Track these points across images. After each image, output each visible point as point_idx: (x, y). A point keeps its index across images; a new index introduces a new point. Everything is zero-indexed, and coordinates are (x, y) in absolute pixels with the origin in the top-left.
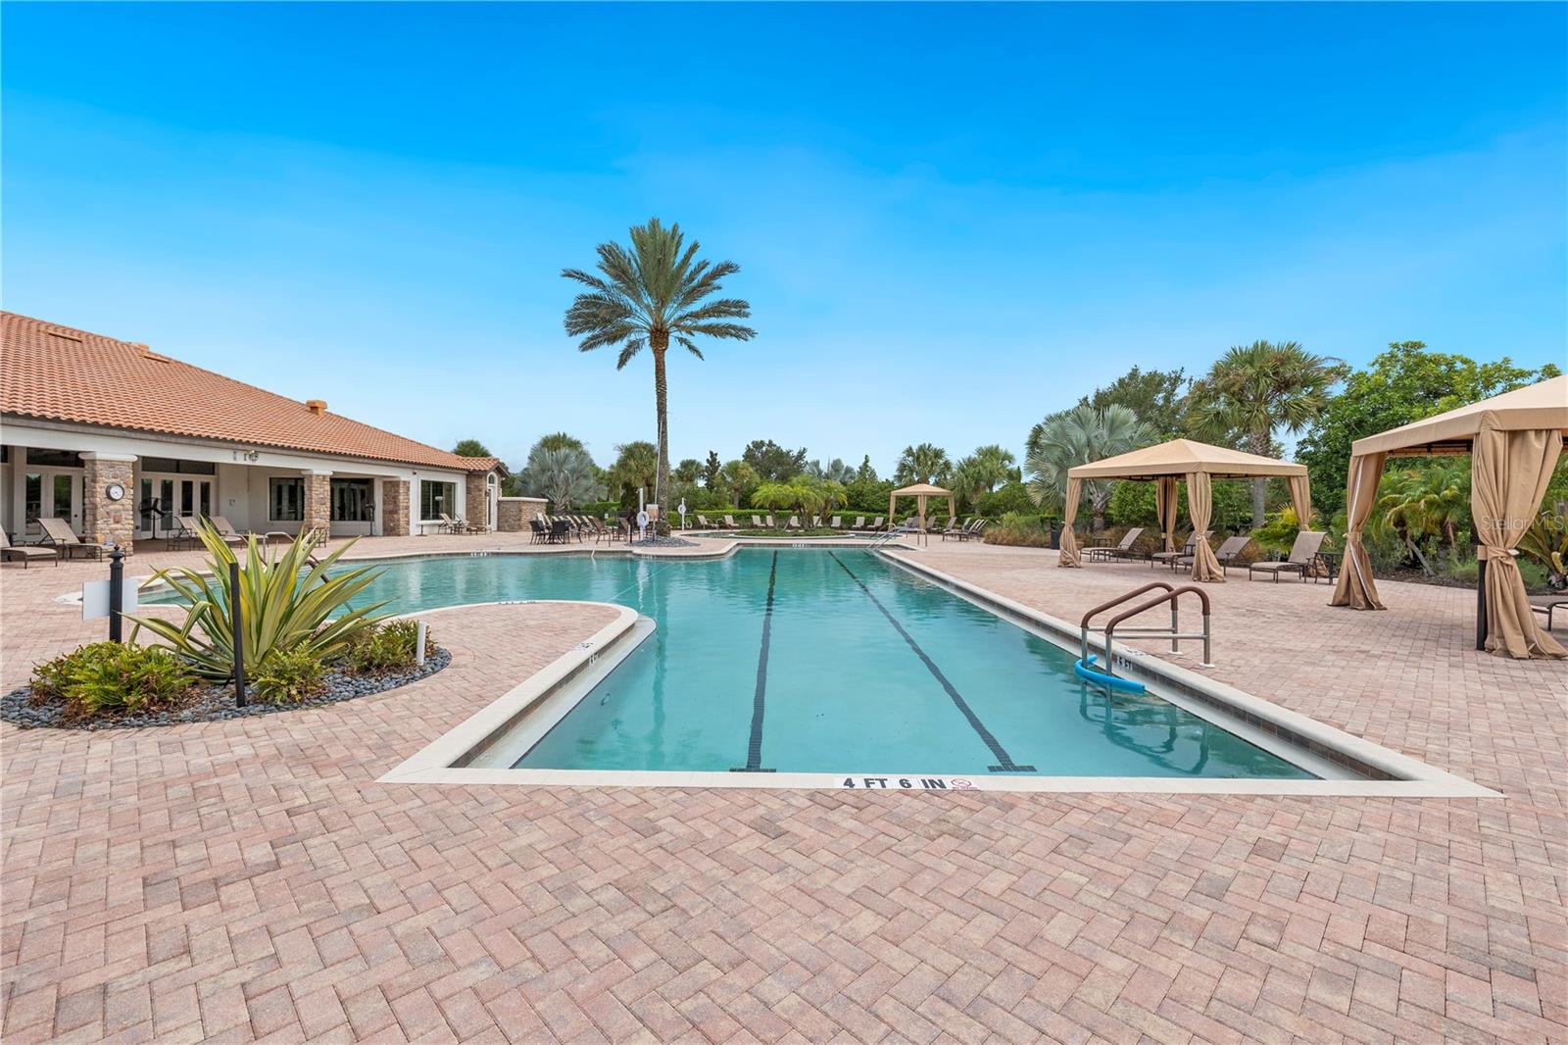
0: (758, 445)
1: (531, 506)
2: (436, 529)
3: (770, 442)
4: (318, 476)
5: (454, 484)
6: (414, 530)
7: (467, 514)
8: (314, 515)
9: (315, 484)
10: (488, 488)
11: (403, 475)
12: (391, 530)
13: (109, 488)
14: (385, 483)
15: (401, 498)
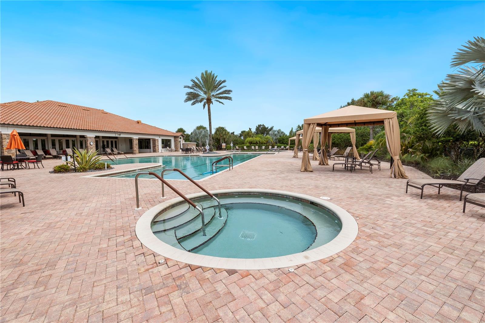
0: (260, 126)
1: (191, 145)
2: (166, 151)
3: (263, 125)
4: (135, 139)
5: (171, 140)
6: (160, 151)
7: (175, 147)
8: (135, 148)
9: (134, 141)
10: (180, 140)
11: (156, 138)
12: (154, 151)
13: (90, 143)
14: (153, 140)
15: (156, 143)
